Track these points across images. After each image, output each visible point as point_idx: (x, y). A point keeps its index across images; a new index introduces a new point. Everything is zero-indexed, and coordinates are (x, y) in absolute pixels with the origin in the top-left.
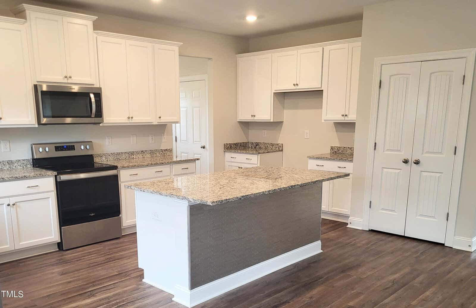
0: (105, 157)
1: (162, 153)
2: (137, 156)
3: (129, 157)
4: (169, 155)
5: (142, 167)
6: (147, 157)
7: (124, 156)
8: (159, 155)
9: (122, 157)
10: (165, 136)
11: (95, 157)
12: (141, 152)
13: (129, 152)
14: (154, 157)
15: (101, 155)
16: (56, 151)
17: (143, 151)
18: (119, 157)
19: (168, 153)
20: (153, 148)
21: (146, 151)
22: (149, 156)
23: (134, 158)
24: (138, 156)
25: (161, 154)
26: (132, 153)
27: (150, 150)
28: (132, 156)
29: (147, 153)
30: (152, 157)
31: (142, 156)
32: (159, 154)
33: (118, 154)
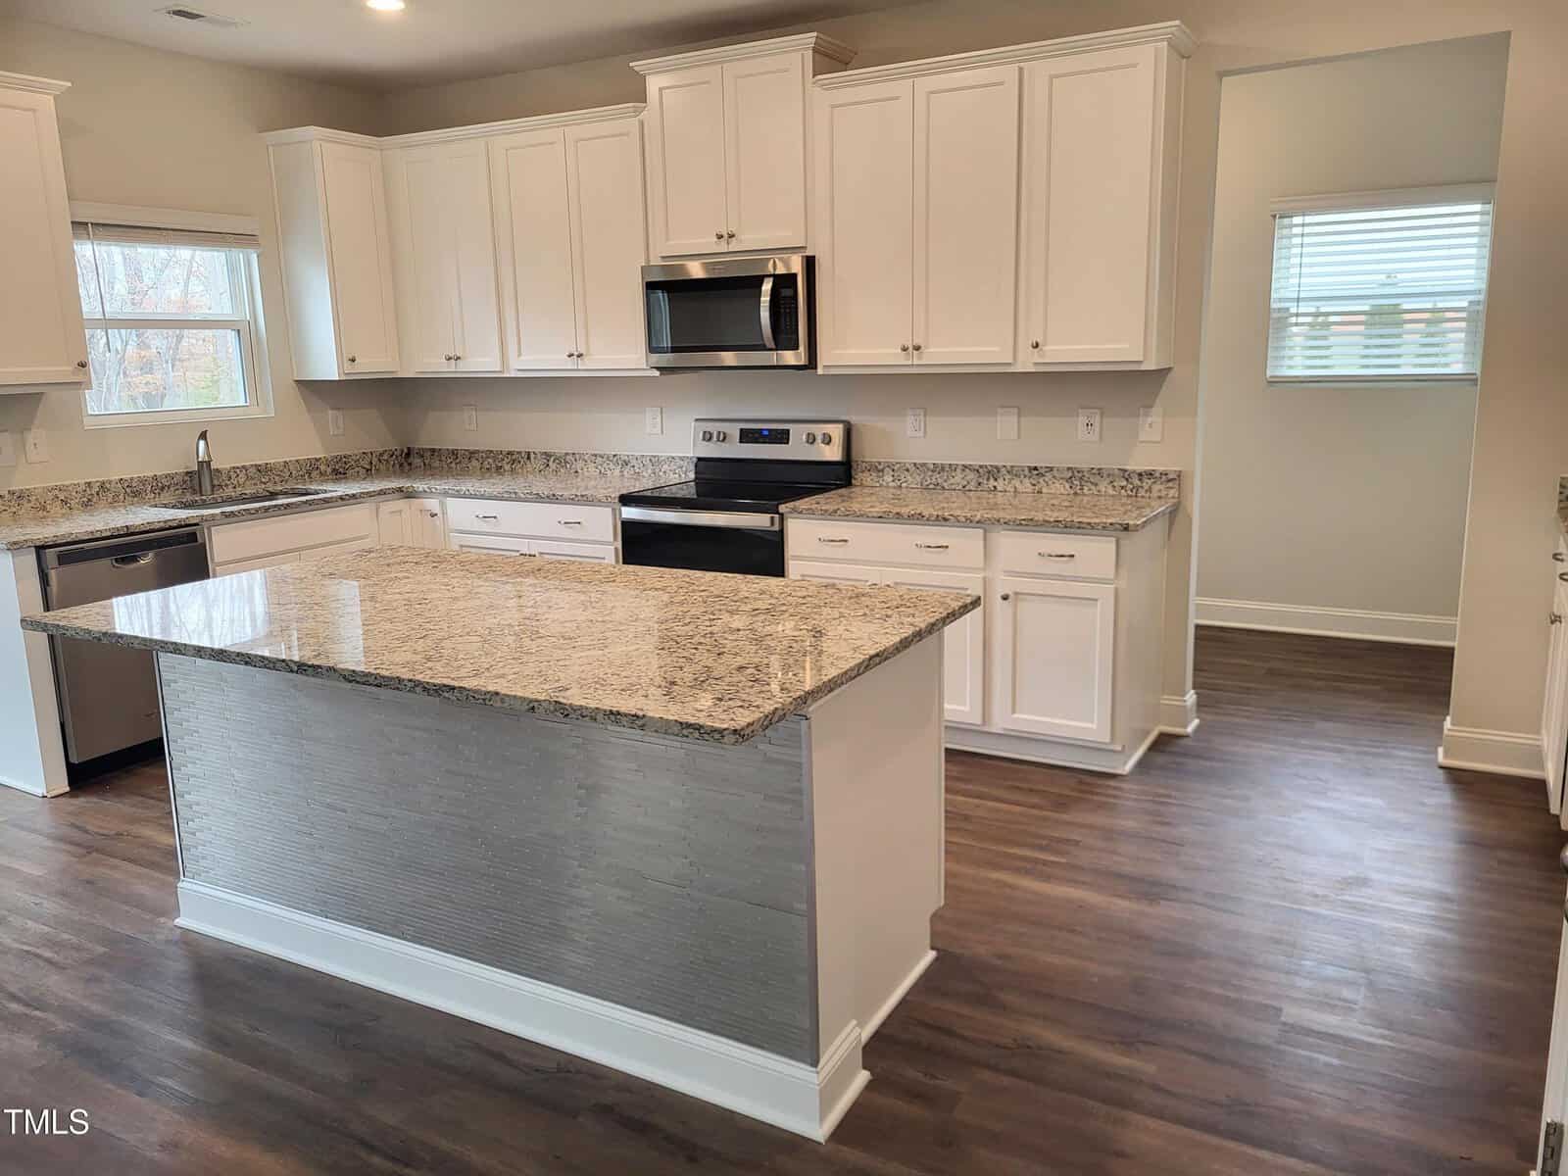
0: (892, 473)
1: (1124, 483)
2: (1009, 483)
3: (979, 484)
4: (1160, 497)
5: (860, 519)
6: (1053, 491)
7: (958, 478)
8: (1111, 491)
9: (952, 481)
10: (1155, 417)
11: (863, 472)
12: (1027, 472)
13: (981, 467)
14: (1084, 495)
15: (880, 467)
16: (741, 442)
17: (1036, 469)
18: (940, 481)
19: (1156, 488)
20: (1084, 462)
21: (1051, 469)
22: (1060, 488)
23: (999, 488)
24: (1016, 482)
25: (1122, 487)
26: (993, 472)
27: (1069, 469)
28: (992, 482)
29: (1054, 477)
30: (1076, 494)
31: (1034, 485)
32: (1110, 487)
33: (939, 469)
